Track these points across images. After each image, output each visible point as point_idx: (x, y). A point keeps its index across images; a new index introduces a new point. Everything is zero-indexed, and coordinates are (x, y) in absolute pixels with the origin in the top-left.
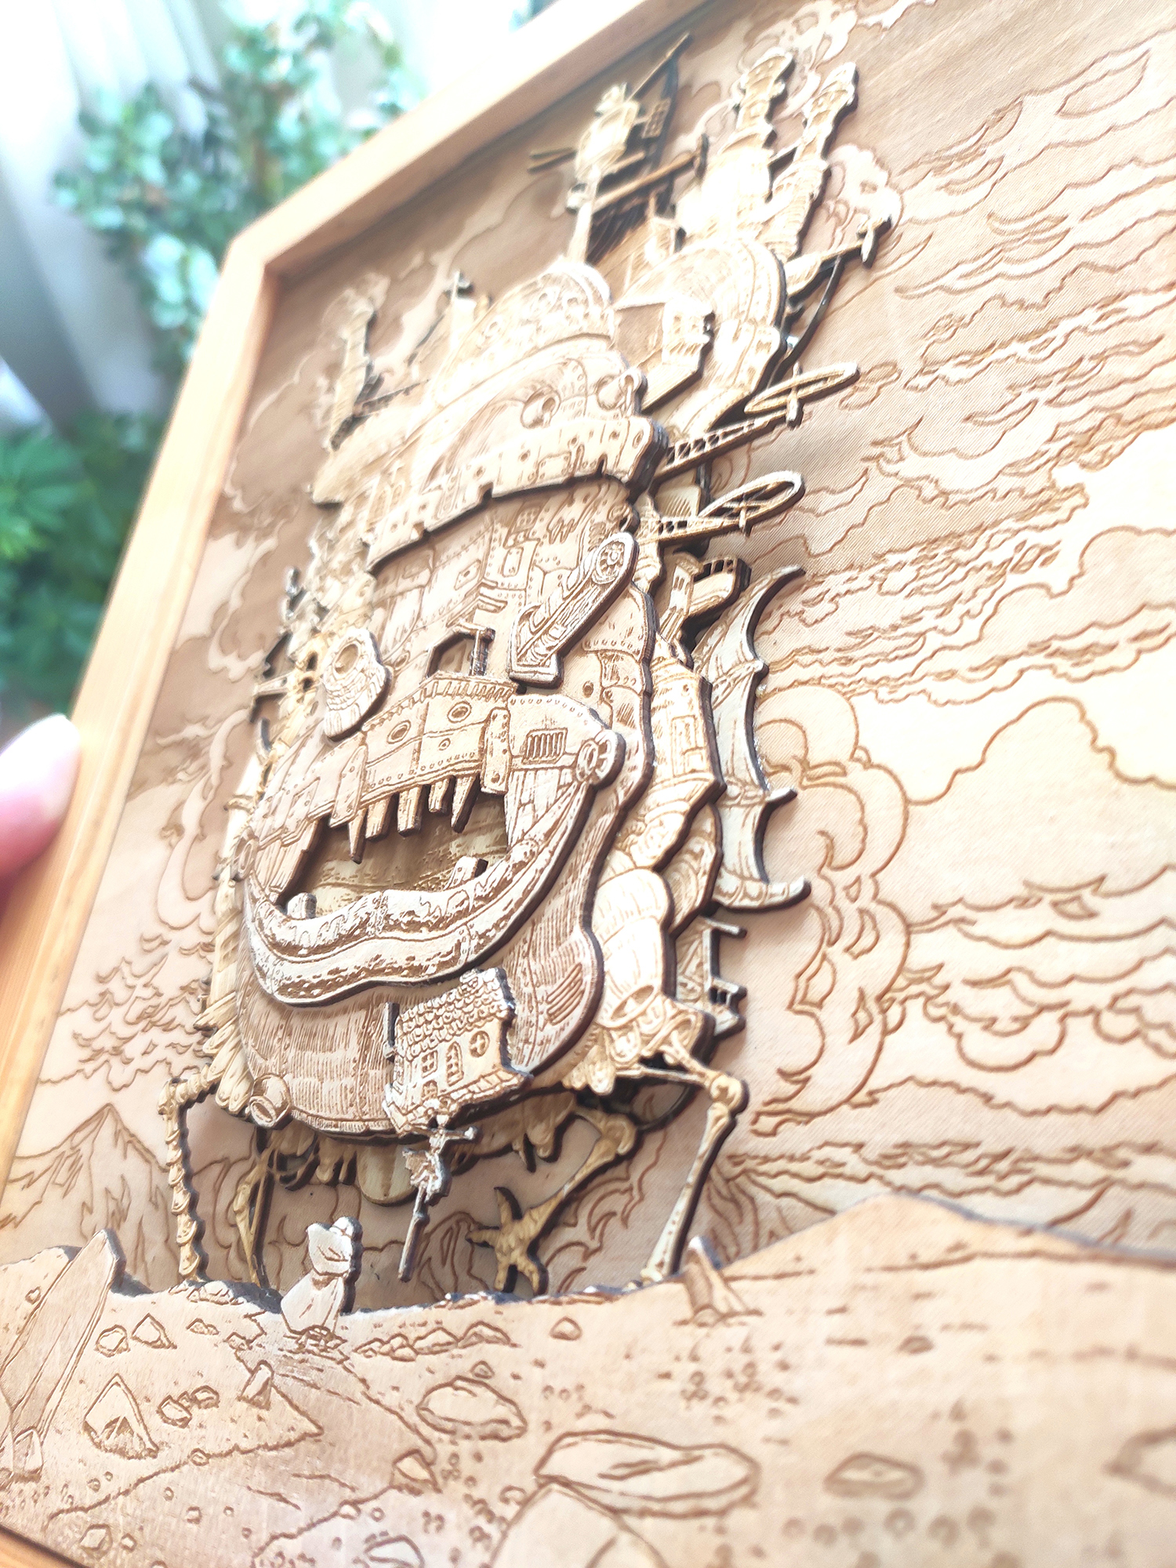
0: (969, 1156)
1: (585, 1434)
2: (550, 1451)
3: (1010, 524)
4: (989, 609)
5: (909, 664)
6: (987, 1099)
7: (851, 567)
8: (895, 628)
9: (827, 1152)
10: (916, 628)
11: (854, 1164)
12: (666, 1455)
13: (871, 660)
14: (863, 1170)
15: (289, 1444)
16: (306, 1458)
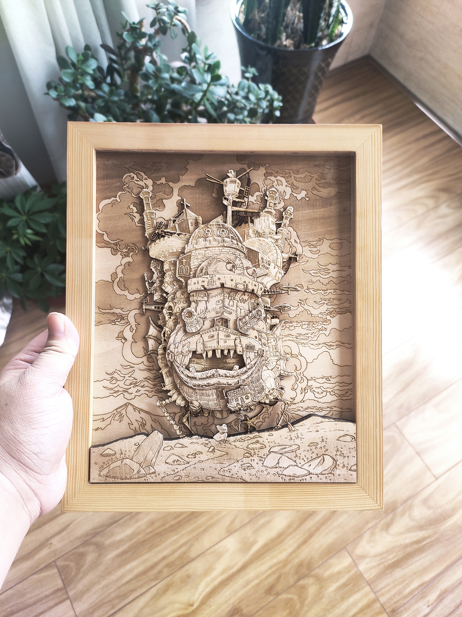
0: (316, 408)
1: (275, 446)
2: (270, 449)
3: (320, 322)
4: (318, 336)
5: (307, 341)
6: (318, 401)
7: (297, 322)
8: (304, 335)
9: (298, 408)
10: (307, 336)
11: (302, 409)
12: (287, 446)
13: (301, 339)
14: (303, 410)
15: (221, 456)
16: (225, 457)
